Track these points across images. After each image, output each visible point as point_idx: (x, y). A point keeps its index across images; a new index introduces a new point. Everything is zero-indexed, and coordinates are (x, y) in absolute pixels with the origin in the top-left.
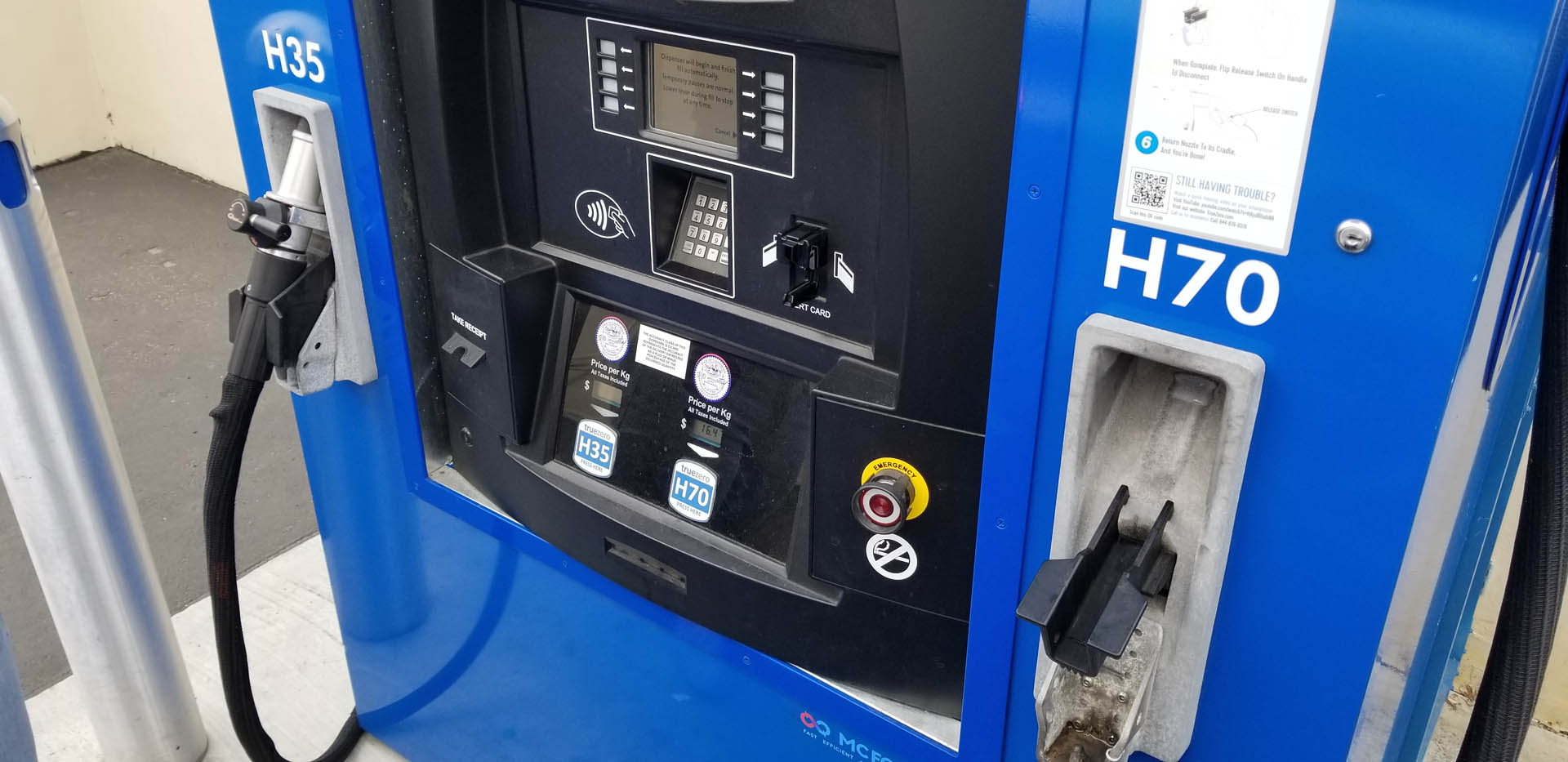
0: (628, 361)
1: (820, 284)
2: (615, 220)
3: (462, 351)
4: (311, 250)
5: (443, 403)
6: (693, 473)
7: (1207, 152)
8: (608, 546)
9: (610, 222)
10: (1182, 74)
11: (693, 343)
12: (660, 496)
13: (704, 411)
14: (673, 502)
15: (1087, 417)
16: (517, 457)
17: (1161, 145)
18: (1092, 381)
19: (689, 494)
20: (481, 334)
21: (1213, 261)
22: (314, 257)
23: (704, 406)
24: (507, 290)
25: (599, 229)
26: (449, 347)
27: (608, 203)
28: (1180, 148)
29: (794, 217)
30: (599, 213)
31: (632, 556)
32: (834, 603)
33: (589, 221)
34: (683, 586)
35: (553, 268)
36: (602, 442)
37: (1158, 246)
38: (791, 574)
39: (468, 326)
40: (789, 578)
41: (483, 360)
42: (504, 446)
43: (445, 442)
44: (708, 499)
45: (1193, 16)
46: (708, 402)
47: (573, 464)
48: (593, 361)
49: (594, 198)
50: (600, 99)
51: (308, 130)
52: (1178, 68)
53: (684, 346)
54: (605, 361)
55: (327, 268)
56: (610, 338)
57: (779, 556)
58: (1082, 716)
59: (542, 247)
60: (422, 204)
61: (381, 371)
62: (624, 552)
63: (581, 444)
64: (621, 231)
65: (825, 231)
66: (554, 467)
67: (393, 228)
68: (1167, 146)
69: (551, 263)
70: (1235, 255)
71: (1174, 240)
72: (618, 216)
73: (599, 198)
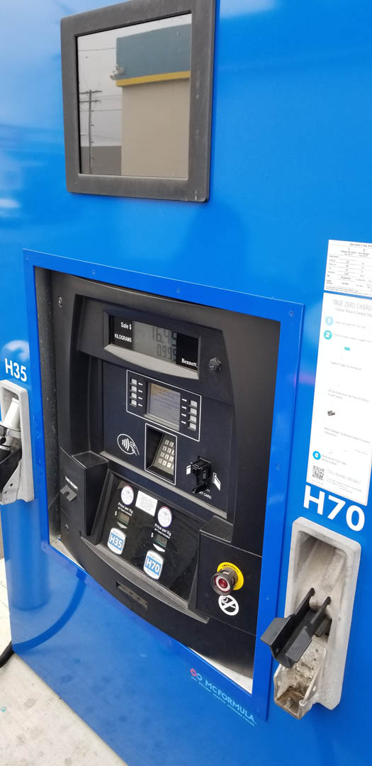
0: (132, 506)
1: (207, 485)
2: (132, 447)
3: (68, 493)
4: (14, 445)
5: (59, 512)
6: (154, 557)
7: (337, 463)
8: (118, 585)
9: (130, 448)
10: (328, 433)
11: (159, 501)
12: (140, 566)
13: (161, 531)
14: (145, 568)
15: (297, 559)
16: (86, 541)
17: (322, 457)
18: (299, 544)
19: (152, 566)
20: (76, 487)
21: (341, 504)
22: (14, 449)
23: (161, 528)
24: (87, 471)
25: (126, 450)
26: (63, 491)
27: (130, 440)
28: (328, 459)
29: (199, 457)
30: (127, 444)
31: (127, 591)
32: (206, 622)
33: (122, 446)
34: (146, 606)
35: (107, 464)
36: (120, 539)
37: (322, 495)
38: (190, 608)
39: (71, 483)
40: (189, 609)
41: (75, 498)
42: (81, 535)
43: (58, 529)
44: (159, 569)
45: (331, 413)
46: (162, 528)
47: (107, 547)
48: (119, 503)
49: (125, 438)
50: (130, 401)
51: (18, 399)
52: (326, 431)
53: (155, 502)
54: (123, 504)
55: (19, 453)
56: (127, 495)
57: (185, 597)
58: (295, 684)
59: (104, 454)
60: (59, 432)
61: (35, 498)
62: (124, 588)
63: (111, 538)
64: (134, 452)
65: (210, 464)
66: (99, 547)
67: (46, 440)
68: (324, 458)
69: (107, 461)
70: (349, 503)
71: (327, 493)
72: (134, 446)
73: (126, 438)
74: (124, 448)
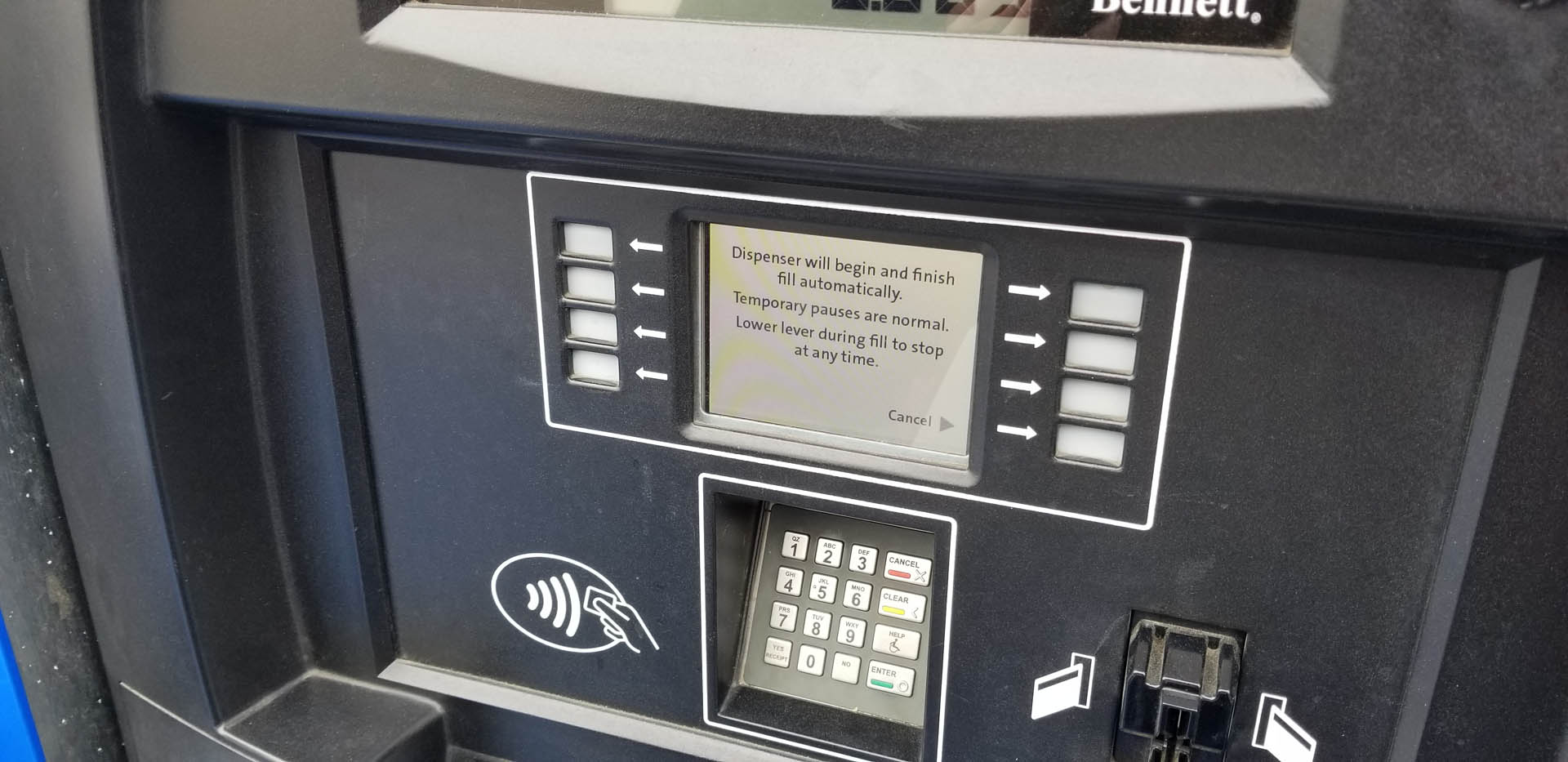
2: (603, 615)
9: (589, 619)
25: (559, 635)
27: (582, 580)
33: (533, 620)
49: (544, 570)
50: (564, 358)
59: (404, 671)
64: (617, 636)
69: (430, 709)
72: (613, 607)
73: (558, 569)
74: (544, 627)
